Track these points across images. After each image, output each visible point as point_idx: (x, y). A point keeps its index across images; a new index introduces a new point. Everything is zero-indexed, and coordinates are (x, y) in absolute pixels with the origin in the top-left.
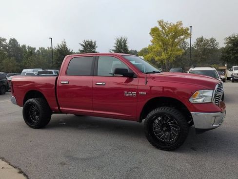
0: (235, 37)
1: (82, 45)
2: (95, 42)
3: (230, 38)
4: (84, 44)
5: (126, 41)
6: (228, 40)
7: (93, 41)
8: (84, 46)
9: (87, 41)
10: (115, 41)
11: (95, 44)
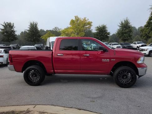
0: (100, 27)
1: (3, 25)
2: (13, 24)
3: (98, 27)
4: (4, 25)
5: (37, 24)
6: (97, 28)
7: (12, 23)
8: (4, 26)
9: (7, 23)
10: (29, 24)
11: (13, 25)
